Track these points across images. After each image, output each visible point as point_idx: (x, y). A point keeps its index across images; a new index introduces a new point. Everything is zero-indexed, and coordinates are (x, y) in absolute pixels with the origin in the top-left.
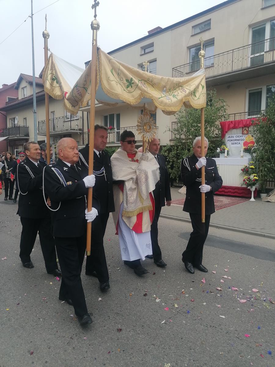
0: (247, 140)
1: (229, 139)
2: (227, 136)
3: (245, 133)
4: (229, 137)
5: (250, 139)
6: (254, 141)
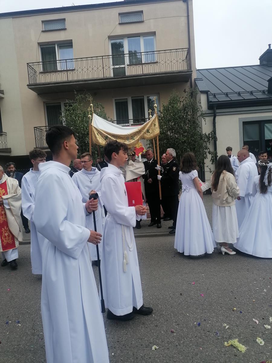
5: (139, 145)
6: (144, 147)
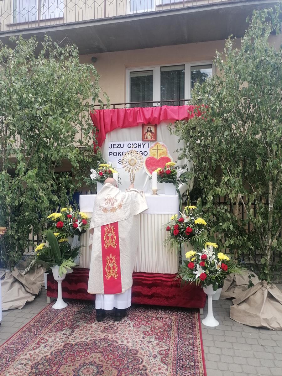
0: (154, 155)
1: (113, 150)
2: (108, 143)
3: (149, 137)
4: (113, 146)
5: (160, 151)
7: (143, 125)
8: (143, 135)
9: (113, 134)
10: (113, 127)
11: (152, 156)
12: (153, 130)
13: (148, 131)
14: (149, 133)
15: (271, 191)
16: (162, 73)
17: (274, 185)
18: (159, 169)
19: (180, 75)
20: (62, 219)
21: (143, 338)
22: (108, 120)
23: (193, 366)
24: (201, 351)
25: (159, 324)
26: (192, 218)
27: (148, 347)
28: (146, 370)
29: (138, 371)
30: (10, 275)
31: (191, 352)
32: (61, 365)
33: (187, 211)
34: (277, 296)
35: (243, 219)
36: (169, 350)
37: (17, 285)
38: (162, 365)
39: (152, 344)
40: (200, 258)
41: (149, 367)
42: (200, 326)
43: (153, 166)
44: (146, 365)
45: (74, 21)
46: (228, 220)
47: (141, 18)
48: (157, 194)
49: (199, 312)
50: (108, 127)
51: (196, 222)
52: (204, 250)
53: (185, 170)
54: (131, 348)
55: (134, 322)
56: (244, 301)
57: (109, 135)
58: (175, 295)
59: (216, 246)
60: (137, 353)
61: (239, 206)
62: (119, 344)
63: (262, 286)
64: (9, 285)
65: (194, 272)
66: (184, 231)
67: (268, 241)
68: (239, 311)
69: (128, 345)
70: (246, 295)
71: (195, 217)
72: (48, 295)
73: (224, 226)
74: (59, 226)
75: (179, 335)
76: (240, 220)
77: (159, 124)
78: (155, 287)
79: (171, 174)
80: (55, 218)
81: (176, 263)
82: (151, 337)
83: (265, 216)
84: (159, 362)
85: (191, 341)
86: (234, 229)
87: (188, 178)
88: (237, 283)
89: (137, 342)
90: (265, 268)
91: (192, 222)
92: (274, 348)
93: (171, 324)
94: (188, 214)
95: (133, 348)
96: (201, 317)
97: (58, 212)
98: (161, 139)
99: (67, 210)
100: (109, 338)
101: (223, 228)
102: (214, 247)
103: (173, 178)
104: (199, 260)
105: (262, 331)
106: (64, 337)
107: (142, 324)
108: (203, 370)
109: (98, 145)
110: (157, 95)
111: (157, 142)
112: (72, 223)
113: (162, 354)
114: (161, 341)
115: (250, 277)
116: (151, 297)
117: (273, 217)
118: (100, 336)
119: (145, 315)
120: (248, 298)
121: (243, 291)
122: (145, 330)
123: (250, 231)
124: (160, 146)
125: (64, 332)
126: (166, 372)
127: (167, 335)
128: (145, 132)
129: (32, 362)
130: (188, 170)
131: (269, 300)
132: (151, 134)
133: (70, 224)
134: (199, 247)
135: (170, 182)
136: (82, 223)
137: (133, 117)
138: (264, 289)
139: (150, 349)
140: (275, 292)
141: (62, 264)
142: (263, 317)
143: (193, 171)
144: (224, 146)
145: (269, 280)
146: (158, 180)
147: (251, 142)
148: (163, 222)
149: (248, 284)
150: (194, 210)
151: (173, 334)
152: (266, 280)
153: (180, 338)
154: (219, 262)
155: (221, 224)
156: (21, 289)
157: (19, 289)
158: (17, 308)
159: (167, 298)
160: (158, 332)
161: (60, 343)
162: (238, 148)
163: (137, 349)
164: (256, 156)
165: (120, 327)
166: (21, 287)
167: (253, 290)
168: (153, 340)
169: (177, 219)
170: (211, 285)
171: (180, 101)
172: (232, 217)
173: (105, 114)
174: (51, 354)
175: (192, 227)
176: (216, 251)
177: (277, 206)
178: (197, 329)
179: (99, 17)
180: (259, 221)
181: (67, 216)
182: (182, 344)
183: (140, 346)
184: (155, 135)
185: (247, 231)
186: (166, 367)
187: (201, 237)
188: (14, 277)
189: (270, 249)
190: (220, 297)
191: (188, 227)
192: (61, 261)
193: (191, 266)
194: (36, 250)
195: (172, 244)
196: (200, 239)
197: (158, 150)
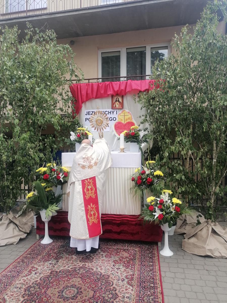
0: (121, 120)
1: (88, 117)
2: (84, 111)
3: (117, 106)
4: (88, 113)
5: (126, 117)
6: (134, 122)
7: (112, 96)
8: (113, 104)
9: (88, 103)
10: (88, 98)
11: (120, 121)
12: (120, 100)
13: (116, 101)
14: (117, 102)
15: (215, 148)
16: (128, 53)
17: (217, 144)
18: (125, 131)
19: (142, 55)
20: (48, 172)
21: (114, 266)
22: (84, 92)
23: (152, 287)
24: (159, 275)
25: (126, 254)
26: (152, 171)
27: (117, 273)
28: (116, 290)
29: (109, 292)
30: (6, 217)
31: (151, 276)
32: (49, 288)
33: (148, 165)
34: (220, 231)
35: (192, 171)
36: (134, 275)
37: (12, 226)
38: (128, 286)
39: (121, 271)
40: (158, 202)
41: (118, 288)
42: (158, 256)
43: (120, 129)
44: (116, 286)
45: (56, 11)
46: (181, 172)
47: (110, 8)
48: (124, 152)
49: (157, 245)
50: (84, 98)
51: (156, 173)
52: (161, 196)
53: (146, 133)
54: (103, 274)
55: (106, 253)
56: (193, 236)
57: (85, 105)
58: (139, 232)
59: (171, 192)
60: (108, 278)
61: (190, 161)
62: (94, 270)
63: (208, 224)
64: (6, 225)
65: (154, 214)
66: (145, 181)
67: (212, 188)
68: (189, 244)
69: (101, 271)
70: (195, 231)
71: (154, 170)
72: (37, 233)
73: (178, 177)
74: (45, 178)
75: (142, 263)
76: (191, 172)
77: (125, 95)
78: (123, 226)
79: (135, 136)
80: (42, 171)
81: (140, 206)
82: (120, 265)
83: (210, 168)
84: (126, 285)
85: (151, 267)
86: (185, 179)
87: (149, 139)
88: (188, 222)
89: (108, 269)
90: (210, 209)
91: (152, 174)
92: (217, 272)
93: (135, 254)
94: (149, 167)
95: (106, 274)
96: (159, 248)
97: (45, 167)
98: (127, 107)
99: (51, 165)
100: (86, 266)
101: (177, 178)
102: (169, 194)
103: (136, 139)
104: (158, 203)
105: (207, 259)
106: (50, 266)
107: (112, 255)
108: (161, 290)
109: (76, 113)
110: (123, 72)
111: (123, 110)
112: (56, 176)
113: (128, 278)
114: (127, 268)
115: (197, 217)
116: (119, 233)
117: (217, 169)
118: (79, 264)
119: (115, 247)
120: (196, 233)
121: (193, 228)
122: (115, 259)
123: (198, 180)
124: (126, 112)
125: (50, 262)
126: (131, 292)
127: (133, 263)
128: (114, 101)
129: (25, 286)
130: (148, 132)
131: (213, 234)
132: (119, 104)
133: (54, 176)
134: (157, 194)
135: (135, 142)
136: (64, 175)
137: (104, 89)
138: (209, 226)
139: (119, 274)
140: (218, 229)
141: (48, 208)
142: (208, 247)
143: (153, 133)
144: (178, 113)
145: (213, 219)
146: (125, 140)
147: (200, 109)
148: (129, 174)
149: (197, 222)
150: (154, 164)
151: (137, 262)
152: (210, 219)
153: (143, 265)
154: (173, 205)
155: (175, 175)
156: (15, 228)
157: (14, 229)
158: (12, 244)
159: (132, 234)
160: (125, 261)
161: (48, 271)
162: (189, 114)
163: (109, 274)
164: (203, 120)
165: (95, 258)
166: (15, 227)
167: (200, 227)
168: (121, 267)
169: (140, 172)
170: (167, 224)
171: (142, 76)
172: (183, 169)
173: (81, 88)
174: (40, 279)
175: (152, 178)
176: (171, 196)
177: (219, 160)
178: (156, 258)
179: (76, 8)
180: (205, 173)
181: (52, 170)
182: (144, 270)
183: (111, 272)
184: (122, 104)
185: (196, 181)
186: (131, 288)
187: (159, 186)
188: (9, 219)
189: (214, 195)
190: (174, 233)
191: (148, 177)
192: (47, 206)
193: (151, 209)
194: (27, 197)
195: (136, 192)
196: (158, 187)
197: (124, 116)
